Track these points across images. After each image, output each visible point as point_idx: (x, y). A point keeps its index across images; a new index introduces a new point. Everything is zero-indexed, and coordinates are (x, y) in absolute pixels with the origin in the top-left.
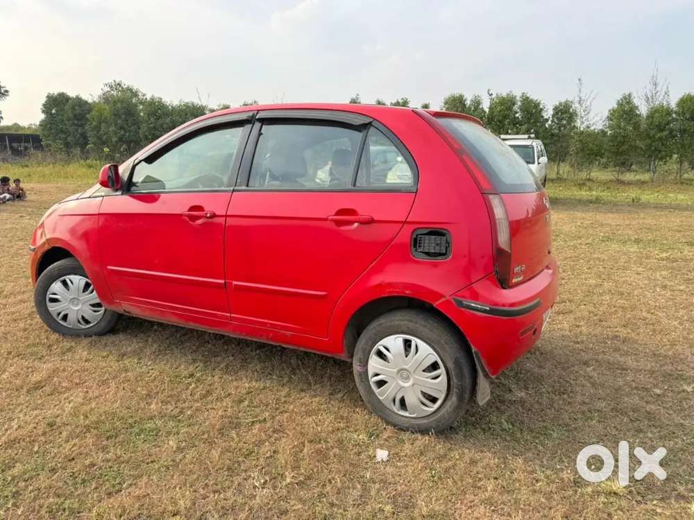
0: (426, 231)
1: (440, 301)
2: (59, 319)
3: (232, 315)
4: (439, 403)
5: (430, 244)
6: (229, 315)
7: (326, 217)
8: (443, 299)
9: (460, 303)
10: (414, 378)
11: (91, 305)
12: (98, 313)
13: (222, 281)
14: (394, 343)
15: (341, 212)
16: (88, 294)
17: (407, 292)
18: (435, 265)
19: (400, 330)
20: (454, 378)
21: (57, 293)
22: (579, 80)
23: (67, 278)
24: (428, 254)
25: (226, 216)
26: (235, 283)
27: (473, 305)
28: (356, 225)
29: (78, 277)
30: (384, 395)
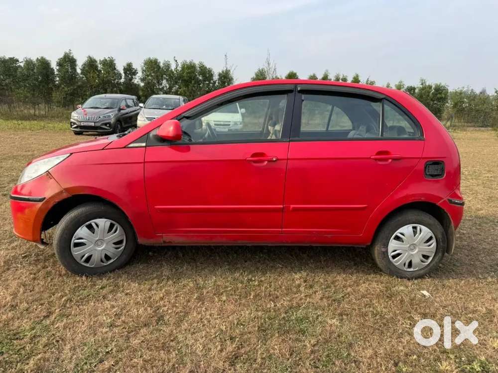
0: (431, 163)
1: (441, 202)
2: (82, 262)
3: (283, 229)
4: (430, 259)
5: (432, 170)
6: (281, 230)
7: (369, 157)
8: (442, 201)
9: (450, 201)
10: (419, 248)
11: (114, 243)
12: (120, 249)
13: (282, 206)
14: (407, 230)
15: (379, 153)
16: (112, 234)
17: (422, 199)
18: (437, 181)
19: (411, 222)
20: (441, 243)
21: (84, 237)
22: (225, 56)
23: (93, 222)
24: (432, 176)
25: (288, 159)
26: (292, 206)
27: (456, 201)
28: (390, 160)
29: (104, 220)
30: (397, 262)
